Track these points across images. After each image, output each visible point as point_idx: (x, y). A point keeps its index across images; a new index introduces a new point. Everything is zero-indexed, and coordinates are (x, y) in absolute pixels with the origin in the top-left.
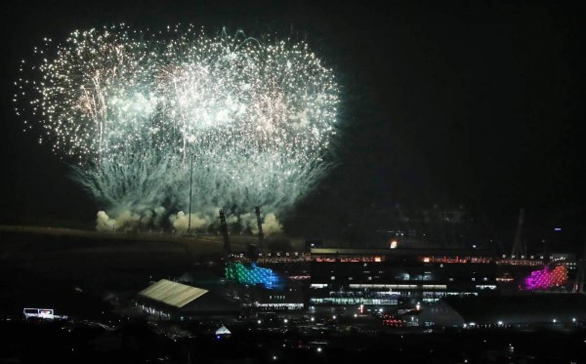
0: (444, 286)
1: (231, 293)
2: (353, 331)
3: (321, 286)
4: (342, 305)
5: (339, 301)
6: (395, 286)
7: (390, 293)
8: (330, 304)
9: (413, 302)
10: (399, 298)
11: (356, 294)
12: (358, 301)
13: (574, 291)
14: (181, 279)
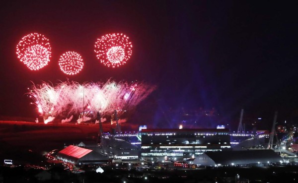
0: (206, 147)
1: (103, 151)
2: (162, 169)
3: (146, 147)
4: (156, 156)
5: (155, 154)
6: (182, 147)
7: (180, 150)
8: (151, 156)
9: (190, 154)
10: (184, 153)
11: (163, 151)
12: (164, 154)
13: (268, 148)
14: (79, 145)
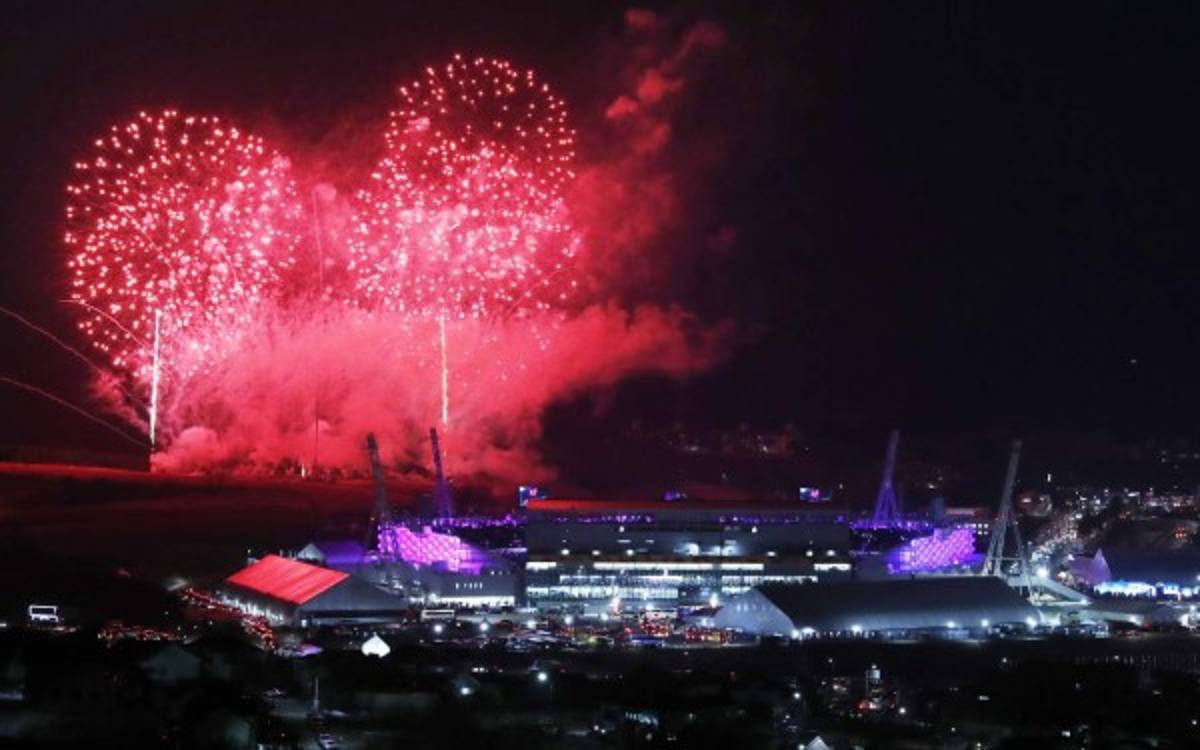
0: (759, 567)
1: (389, 578)
2: (602, 643)
3: (545, 566)
4: (581, 599)
5: (575, 591)
6: (673, 566)
7: (666, 577)
8: (561, 598)
9: (704, 593)
10: (681, 588)
11: (604, 578)
12: (609, 591)
13: (985, 573)
14: (301, 555)
